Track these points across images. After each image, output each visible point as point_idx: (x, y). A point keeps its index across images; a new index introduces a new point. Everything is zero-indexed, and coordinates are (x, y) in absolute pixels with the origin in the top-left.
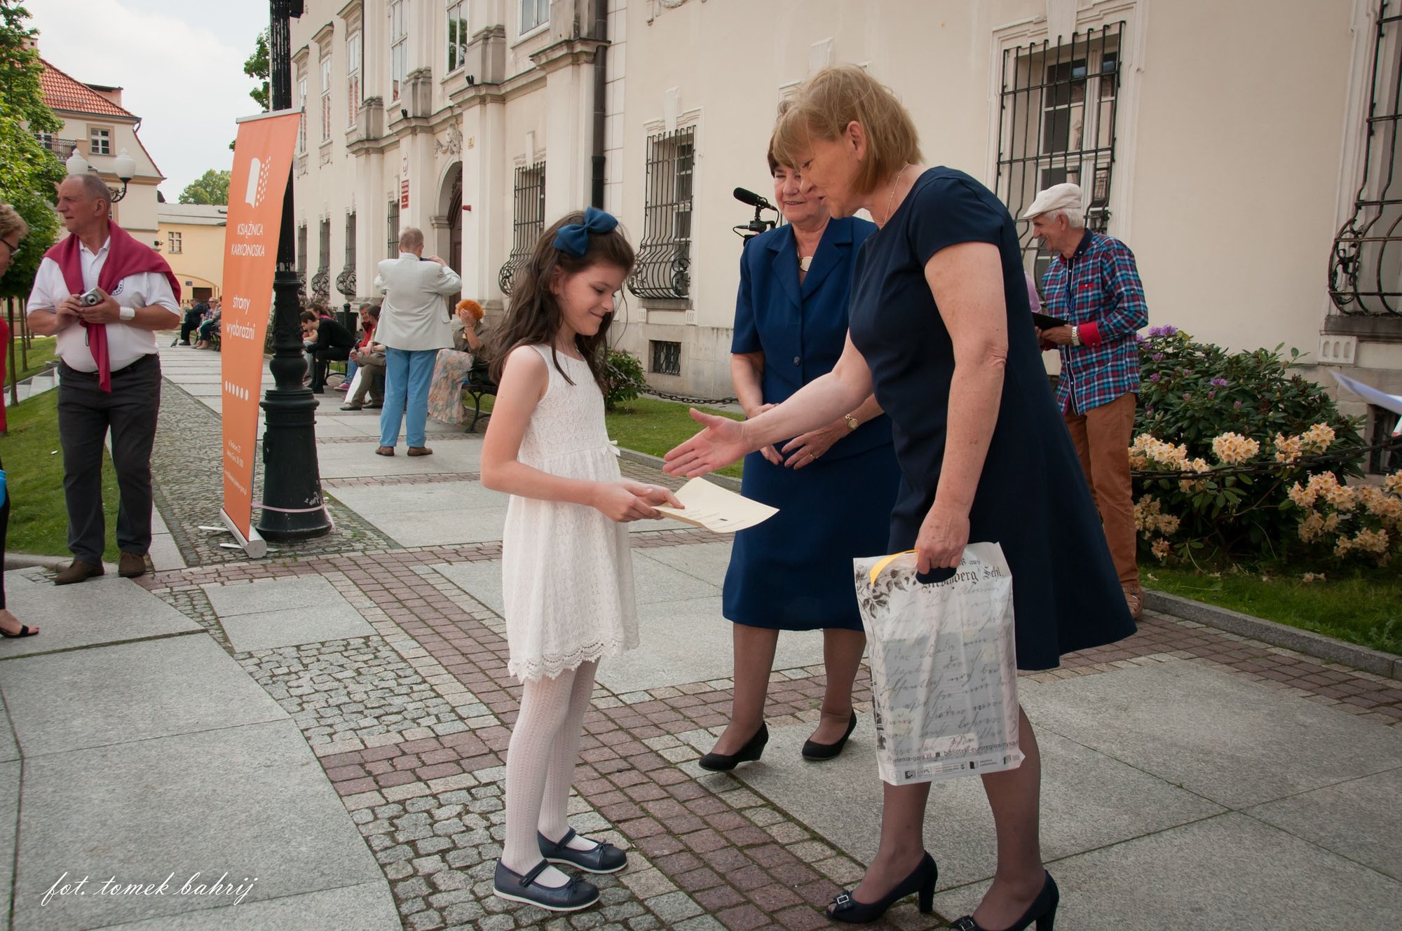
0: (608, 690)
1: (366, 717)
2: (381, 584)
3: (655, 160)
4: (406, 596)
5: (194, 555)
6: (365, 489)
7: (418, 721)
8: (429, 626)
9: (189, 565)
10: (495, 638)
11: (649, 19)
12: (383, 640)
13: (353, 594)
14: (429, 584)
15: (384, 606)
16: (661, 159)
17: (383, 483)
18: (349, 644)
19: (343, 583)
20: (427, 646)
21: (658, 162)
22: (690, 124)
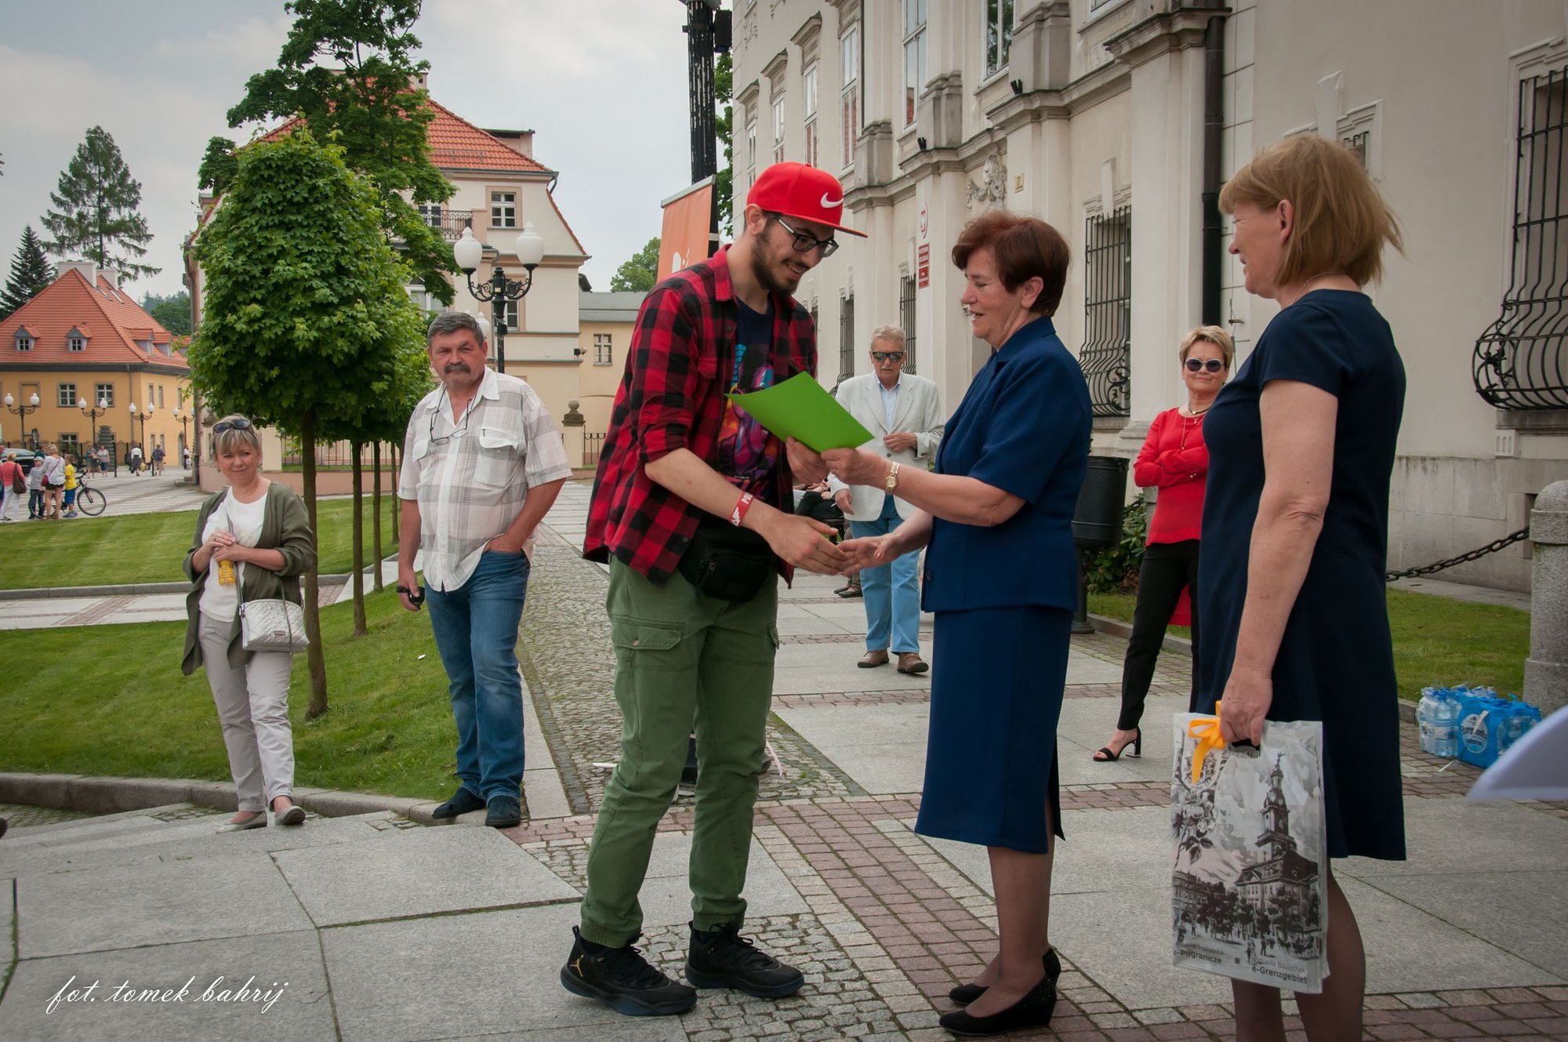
0: (1119, 1003)
1: (775, 1020)
2: (829, 845)
4: (859, 862)
5: (583, 800)
6: (830, 711)
7: (845, 1029)
8: (883, 904)
9: (575, 811)
10: (974, 924)
12: (817, 920)
13: (787, 856)
14: (895, 846)
15: (826, 875)
17: (857, 702)
18: (769, 923)
19: (775, 841)
20: (875, 931)
22: (1359, 131)
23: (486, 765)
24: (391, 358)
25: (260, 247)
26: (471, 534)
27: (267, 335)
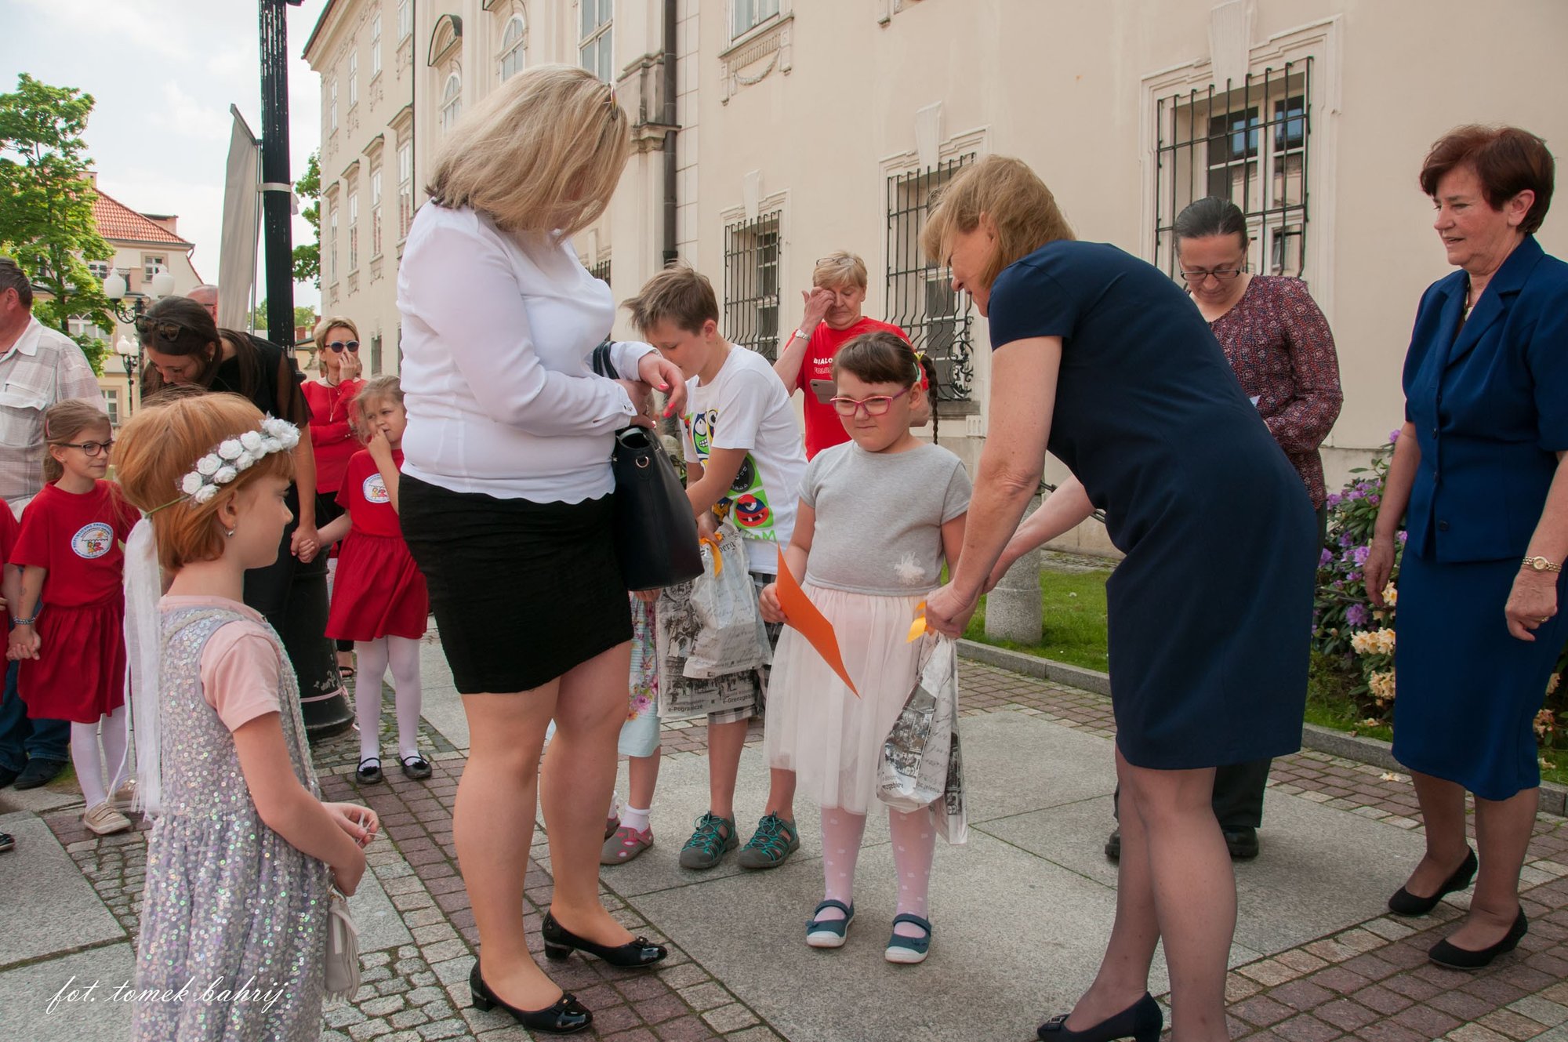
3: (735, 251)
11: (724, 98)
12: (421, 957)
15: (424, 873)
16: (741, 250)
21: (738, 253)
22: (774, 209)
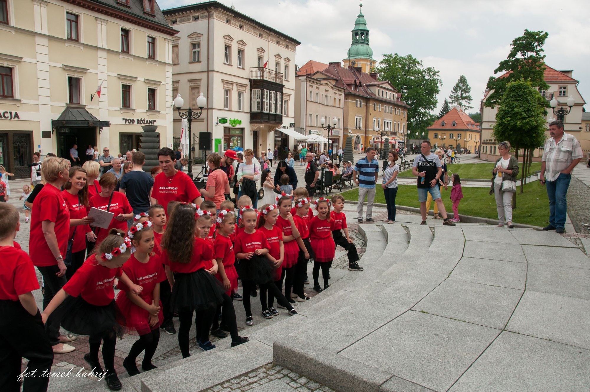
5: (579, 230)
9: (577, 232)
23: (557, 220)
24: (538, 130)
25: (511, 105)
26: (558, 169)
27: (511, 124)
